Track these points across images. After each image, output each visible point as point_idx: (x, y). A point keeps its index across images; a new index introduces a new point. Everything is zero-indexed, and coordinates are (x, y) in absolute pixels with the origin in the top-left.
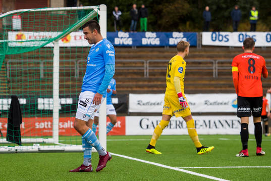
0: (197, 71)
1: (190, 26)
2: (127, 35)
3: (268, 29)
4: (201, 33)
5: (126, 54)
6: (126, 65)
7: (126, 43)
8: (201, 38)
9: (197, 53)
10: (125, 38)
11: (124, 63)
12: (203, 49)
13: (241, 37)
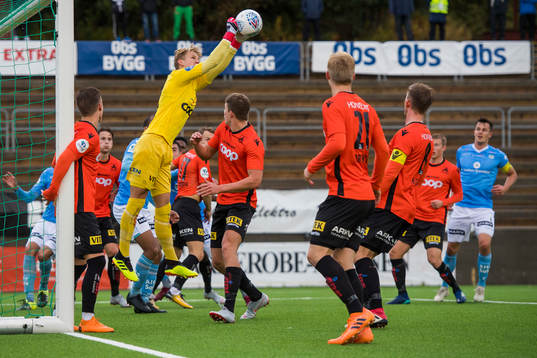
0: (300, 134)
1: (283, 25)
2: (132, 47)
3: (469, 34)
4: (309, 44)
5: (132, 94)
6: (129, 121)
7: (129, 68)
8: (311, 57)
9: (300, 92)
10: (128, 55)
11: (124, 116)
12: (315, 81)
13: (405, 52)
